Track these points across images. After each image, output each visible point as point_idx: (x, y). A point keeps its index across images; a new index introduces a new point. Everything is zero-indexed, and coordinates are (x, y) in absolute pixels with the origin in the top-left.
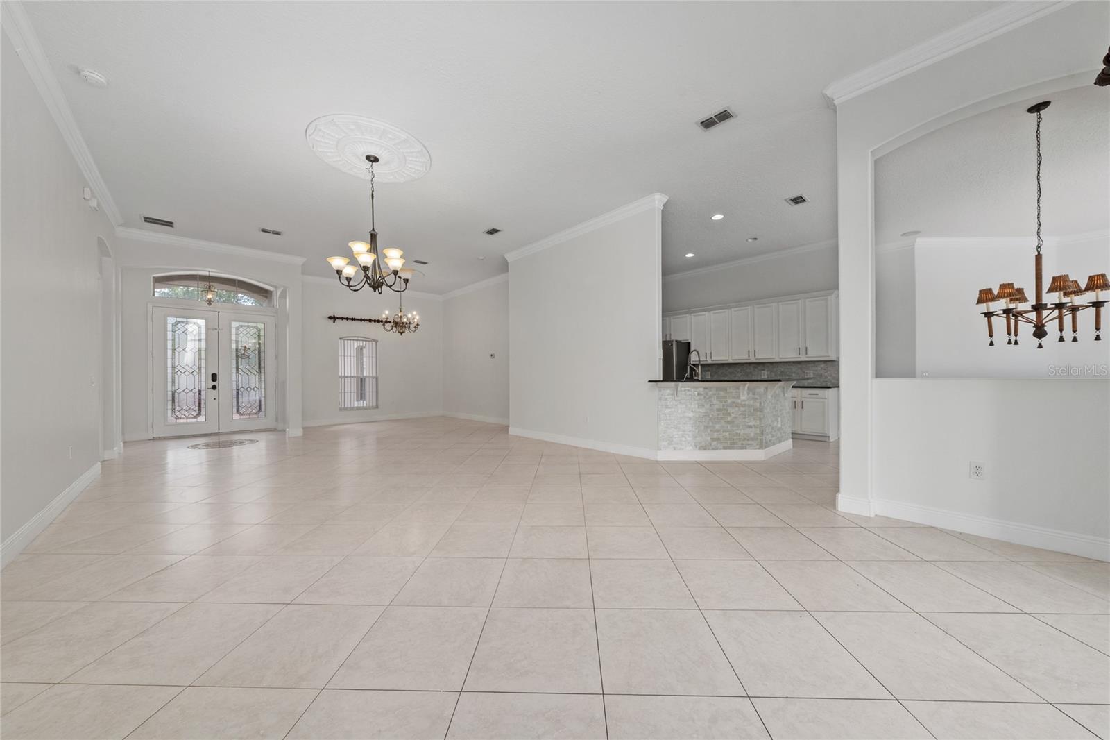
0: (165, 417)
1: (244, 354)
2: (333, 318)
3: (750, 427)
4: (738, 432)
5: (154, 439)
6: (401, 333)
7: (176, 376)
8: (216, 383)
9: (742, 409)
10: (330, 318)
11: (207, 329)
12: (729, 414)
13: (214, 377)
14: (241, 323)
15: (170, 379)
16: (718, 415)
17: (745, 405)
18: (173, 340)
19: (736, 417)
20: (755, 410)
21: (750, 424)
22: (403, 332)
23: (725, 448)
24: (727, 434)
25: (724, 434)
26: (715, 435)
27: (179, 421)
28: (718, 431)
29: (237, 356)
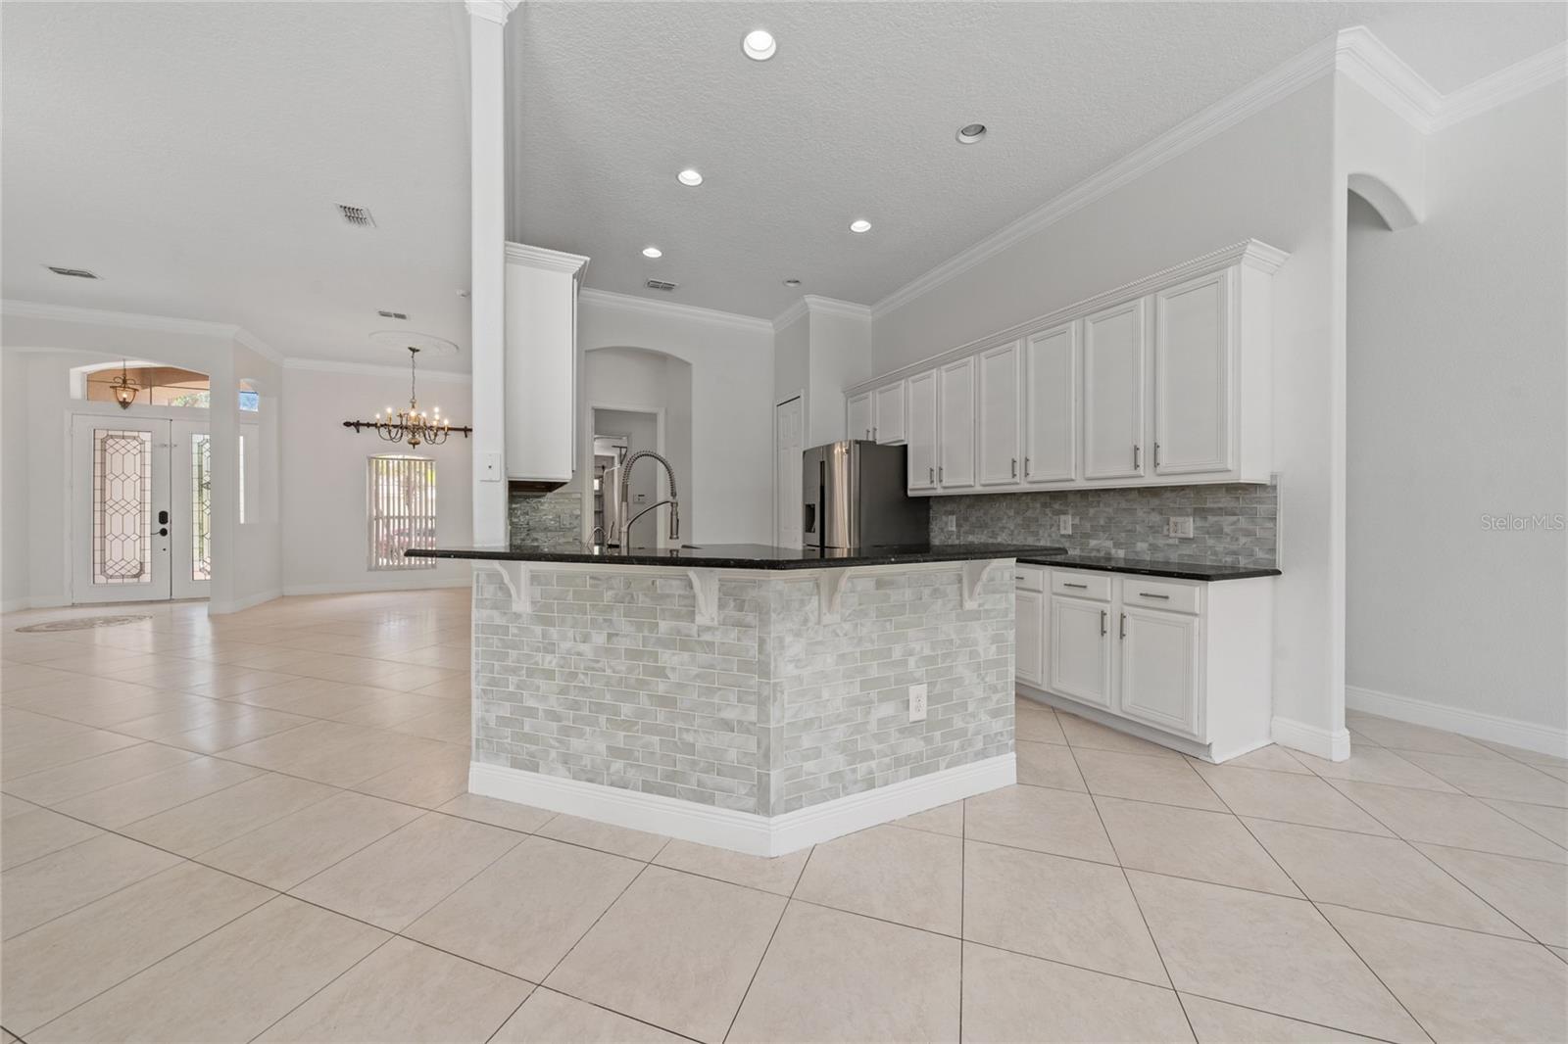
2: (353, 425)
3: (728, 726)
4: (689, 738)
5: (73, 605)
6: (414, 444)
7: (108, 516)
8: (166, 526)
9: (703, 657)
10: (347, 424)
11: (154, 446)
12: (661, 672)
13: (163, 517)
15: (98, 519)
16: (630, 670)
17: (710, 644)
19: (681, 686)
20: (745, 665)
21: (729, 714)
23: (648, 788)
24: (656, 739)
25: (648, 738)
26: (620, 739)
27: (110, 580)
28: (628, 725)
29: (201, 486)
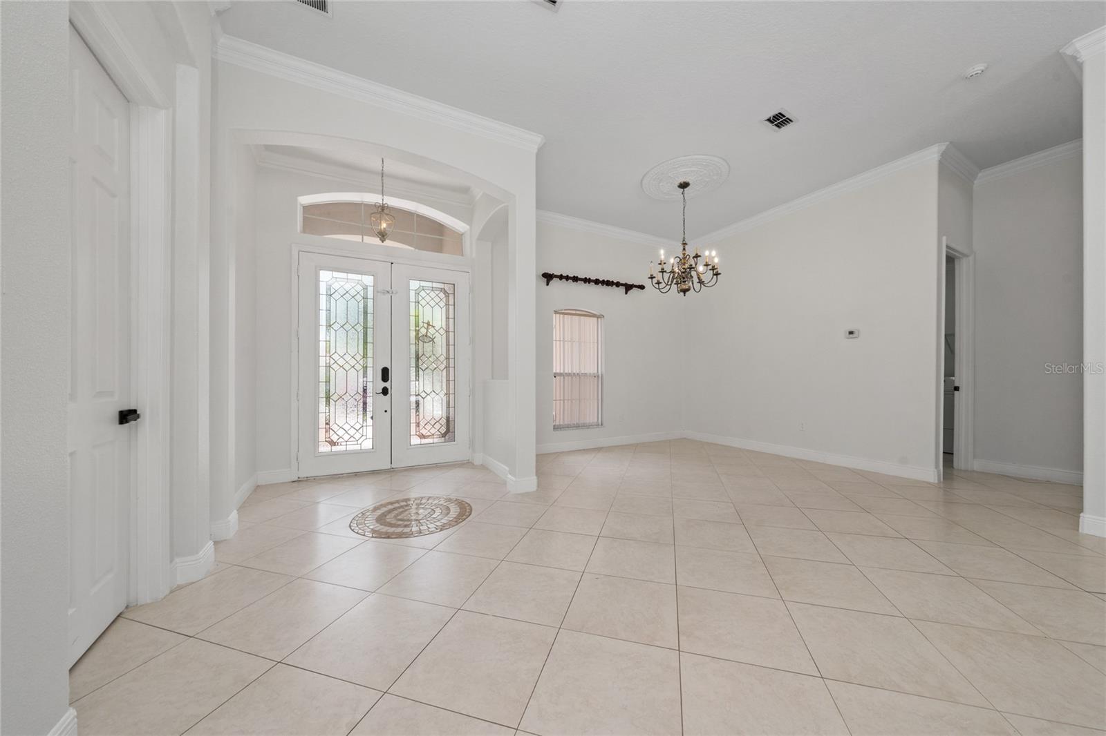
0: (316, 442)
1: (426, 336)
2: (548, 277)
5: (299, 481)
6: (685, 291)
7: (332, 372)
8: (387, 385)
10: (544, 276)
11: (376, 291)
13: (385, 374)
14: (423, 284)
15: (322, 377)
18: (329, 310)
22: (688, 290)
27: (335, 448)
29: (417, 338)
